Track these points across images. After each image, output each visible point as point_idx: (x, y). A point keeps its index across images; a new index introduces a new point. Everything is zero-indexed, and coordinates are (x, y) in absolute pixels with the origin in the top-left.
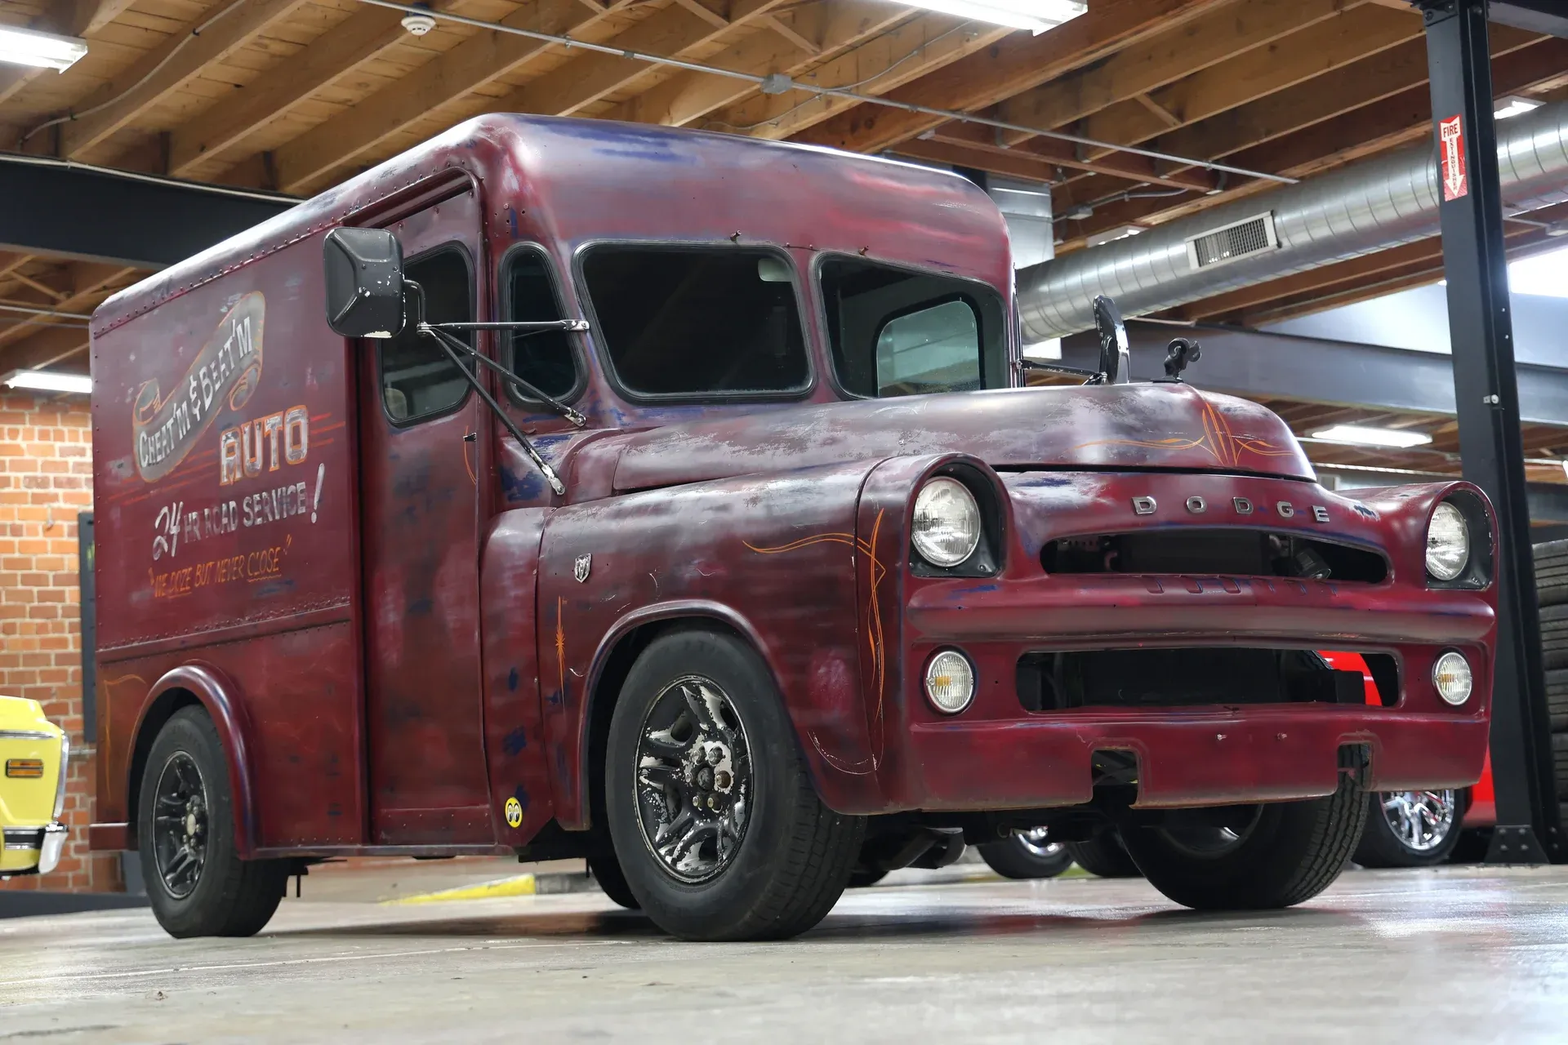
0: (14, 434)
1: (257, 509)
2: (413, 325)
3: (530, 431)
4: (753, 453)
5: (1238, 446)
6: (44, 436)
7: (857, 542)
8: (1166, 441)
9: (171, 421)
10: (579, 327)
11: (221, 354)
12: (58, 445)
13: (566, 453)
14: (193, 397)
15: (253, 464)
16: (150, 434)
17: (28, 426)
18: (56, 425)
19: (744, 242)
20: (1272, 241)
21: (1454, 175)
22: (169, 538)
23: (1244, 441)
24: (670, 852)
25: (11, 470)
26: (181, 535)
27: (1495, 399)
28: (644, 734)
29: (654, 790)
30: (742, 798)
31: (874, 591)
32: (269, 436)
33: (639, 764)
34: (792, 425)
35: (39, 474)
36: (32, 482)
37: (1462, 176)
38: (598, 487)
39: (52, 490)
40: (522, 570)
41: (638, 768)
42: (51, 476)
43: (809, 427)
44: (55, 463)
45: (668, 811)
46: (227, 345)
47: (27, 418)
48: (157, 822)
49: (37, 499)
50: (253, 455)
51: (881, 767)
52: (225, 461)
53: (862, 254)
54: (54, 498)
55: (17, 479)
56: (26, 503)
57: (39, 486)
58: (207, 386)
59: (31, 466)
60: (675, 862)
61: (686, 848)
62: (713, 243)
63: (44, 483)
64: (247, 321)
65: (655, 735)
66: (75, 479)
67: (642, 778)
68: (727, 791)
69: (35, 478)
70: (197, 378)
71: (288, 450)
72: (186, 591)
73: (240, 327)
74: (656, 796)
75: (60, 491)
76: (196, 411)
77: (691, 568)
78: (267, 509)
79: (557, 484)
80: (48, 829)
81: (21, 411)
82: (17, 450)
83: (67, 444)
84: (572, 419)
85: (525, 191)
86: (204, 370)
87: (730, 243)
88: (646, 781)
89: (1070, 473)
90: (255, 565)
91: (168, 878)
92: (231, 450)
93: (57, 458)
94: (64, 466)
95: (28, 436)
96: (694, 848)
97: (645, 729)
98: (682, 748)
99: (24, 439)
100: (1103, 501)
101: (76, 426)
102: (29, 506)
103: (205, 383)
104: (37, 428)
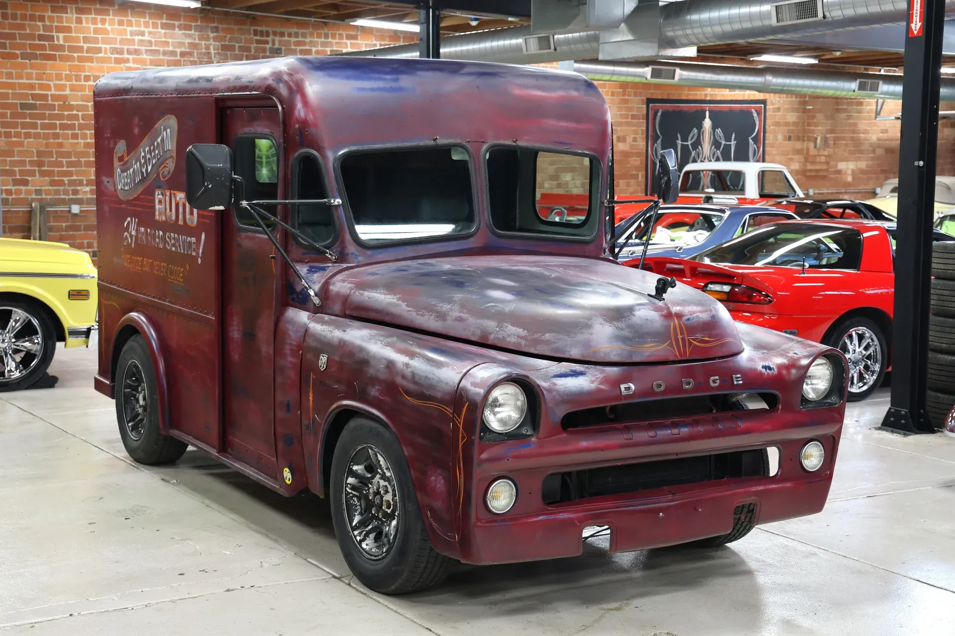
0: (103, 22)
1: (173, 242)
2: (237, 202)
3: (307, 261)
4: (418, 315)
5: (690, 344)
6: (121, 23)
7: (454, 416)
8: (645, 346)
9: (132, 170)
10: (336, 203)
11: (156, 144)
12: (129, 29)
13: (323, 281)
14: (143, 161)
15: (171, 215)
16: (123, 171)
17: (111, 17)
18: (128, 17)
19: (441, 141)
20: (820, 15)
21: (916, 22)
22: (131, 236)
23: (694, 340)
24: (360, 534)
25: (102, 44)
26: (136, 236)
27: (921, 163)
28: (349, 466)
29: (354, 496)
30: (396, 518)
31: (460, 446)
32: (178, 203)
33: (346, 481)
34: (441, 302)
35: (118, 46)
36: (114, 51)
37: (920, 23)
38: (337, 308)
39: (126, 56)
40: (294, 348)
41: (346, 483)
42: (126, 47)
43: (449, 307)
44: (127, 39)
45: (361, 507)
46: (159, 140)
47: (111, 12)
48: (124, 392)
49: (118, 61)
50: (171, 210)
51: (460, 540)
52: (157, 206)
53: (515, 142)
54: (127, 61)
55: (106, 49)
56: (111, 63)
57: (118, 53)
58: (149, 158)
59: (113, 41)
60: (361, 541)
61: (367, 535)
62: (422, 143)
63: (121, 52)
64: (168, 130)
65: (355, 468)
66: (139, 49)
67: (347, 489)
68: (389, 511)
69: (116, 48)
70: (144, 151)
71: (188, 216)
72: (139, 270)
73: (165, 132)
74: (355, 499)
75: (130, 57)
76: (144, 170)
77: (374, 390)
78: (177, 245)
79: (316, 301)
80: (92, 328)
81: (107, 8)
82: (105, 32)
83: (134, 28)
84: (330, 256)
85: (307, 118)
86: (147, 149)
87: (432, 143)
88: (350, 491)
89: (586, 366)
90: (172, 273)
91: (130, 424)
92: (160, 202)
93: (129, 37)
94: (132, 42)
95: (112, 23)
96: (372, 536)
97: (350, 464)
98: (368, 478)
99: (110, 25)
100: (602, 387)
101: (139, 18)
102: (113, 65)
103: (148, 156)
104: (116, 19)
